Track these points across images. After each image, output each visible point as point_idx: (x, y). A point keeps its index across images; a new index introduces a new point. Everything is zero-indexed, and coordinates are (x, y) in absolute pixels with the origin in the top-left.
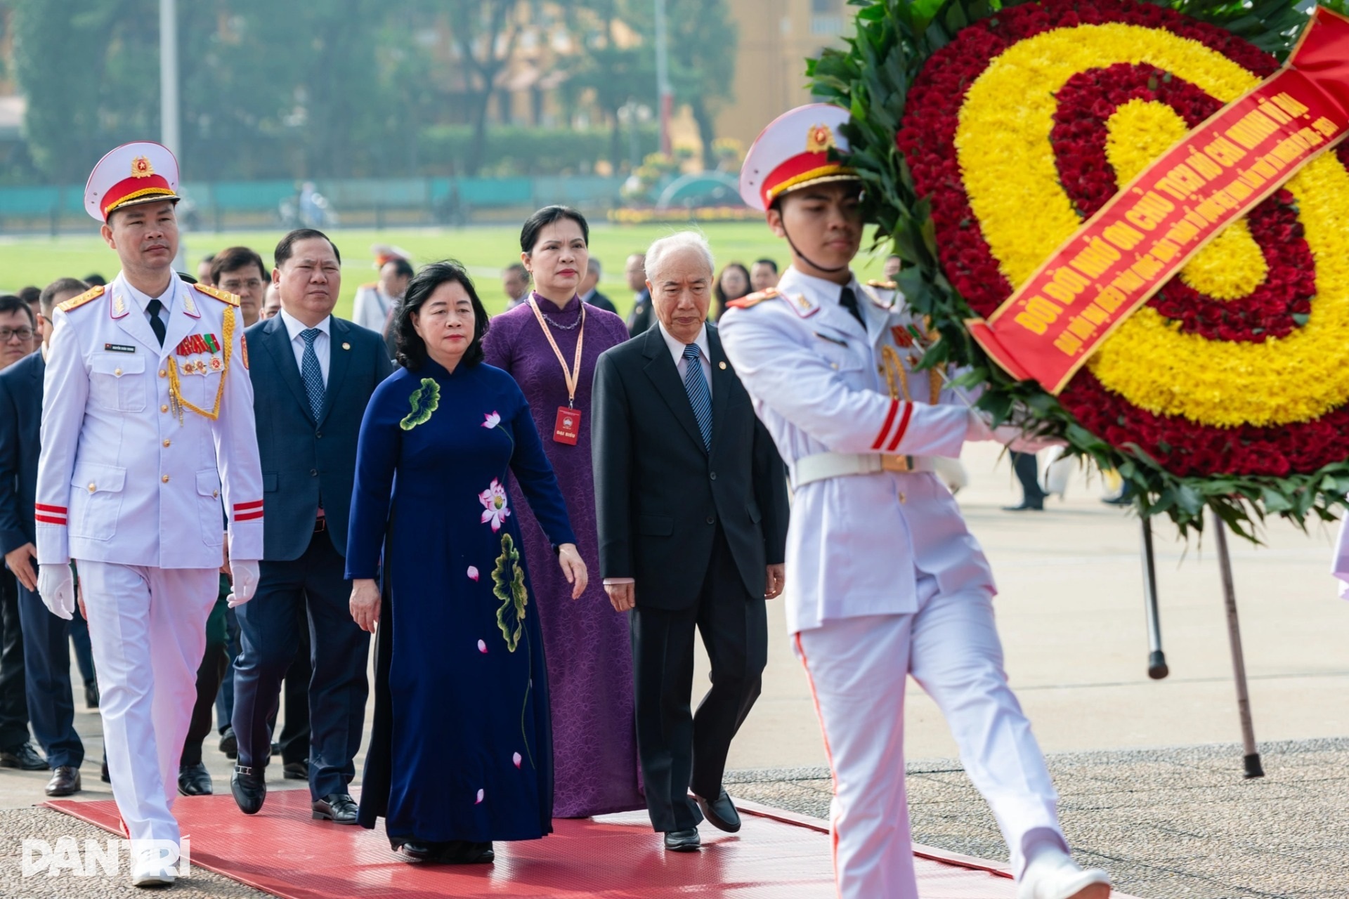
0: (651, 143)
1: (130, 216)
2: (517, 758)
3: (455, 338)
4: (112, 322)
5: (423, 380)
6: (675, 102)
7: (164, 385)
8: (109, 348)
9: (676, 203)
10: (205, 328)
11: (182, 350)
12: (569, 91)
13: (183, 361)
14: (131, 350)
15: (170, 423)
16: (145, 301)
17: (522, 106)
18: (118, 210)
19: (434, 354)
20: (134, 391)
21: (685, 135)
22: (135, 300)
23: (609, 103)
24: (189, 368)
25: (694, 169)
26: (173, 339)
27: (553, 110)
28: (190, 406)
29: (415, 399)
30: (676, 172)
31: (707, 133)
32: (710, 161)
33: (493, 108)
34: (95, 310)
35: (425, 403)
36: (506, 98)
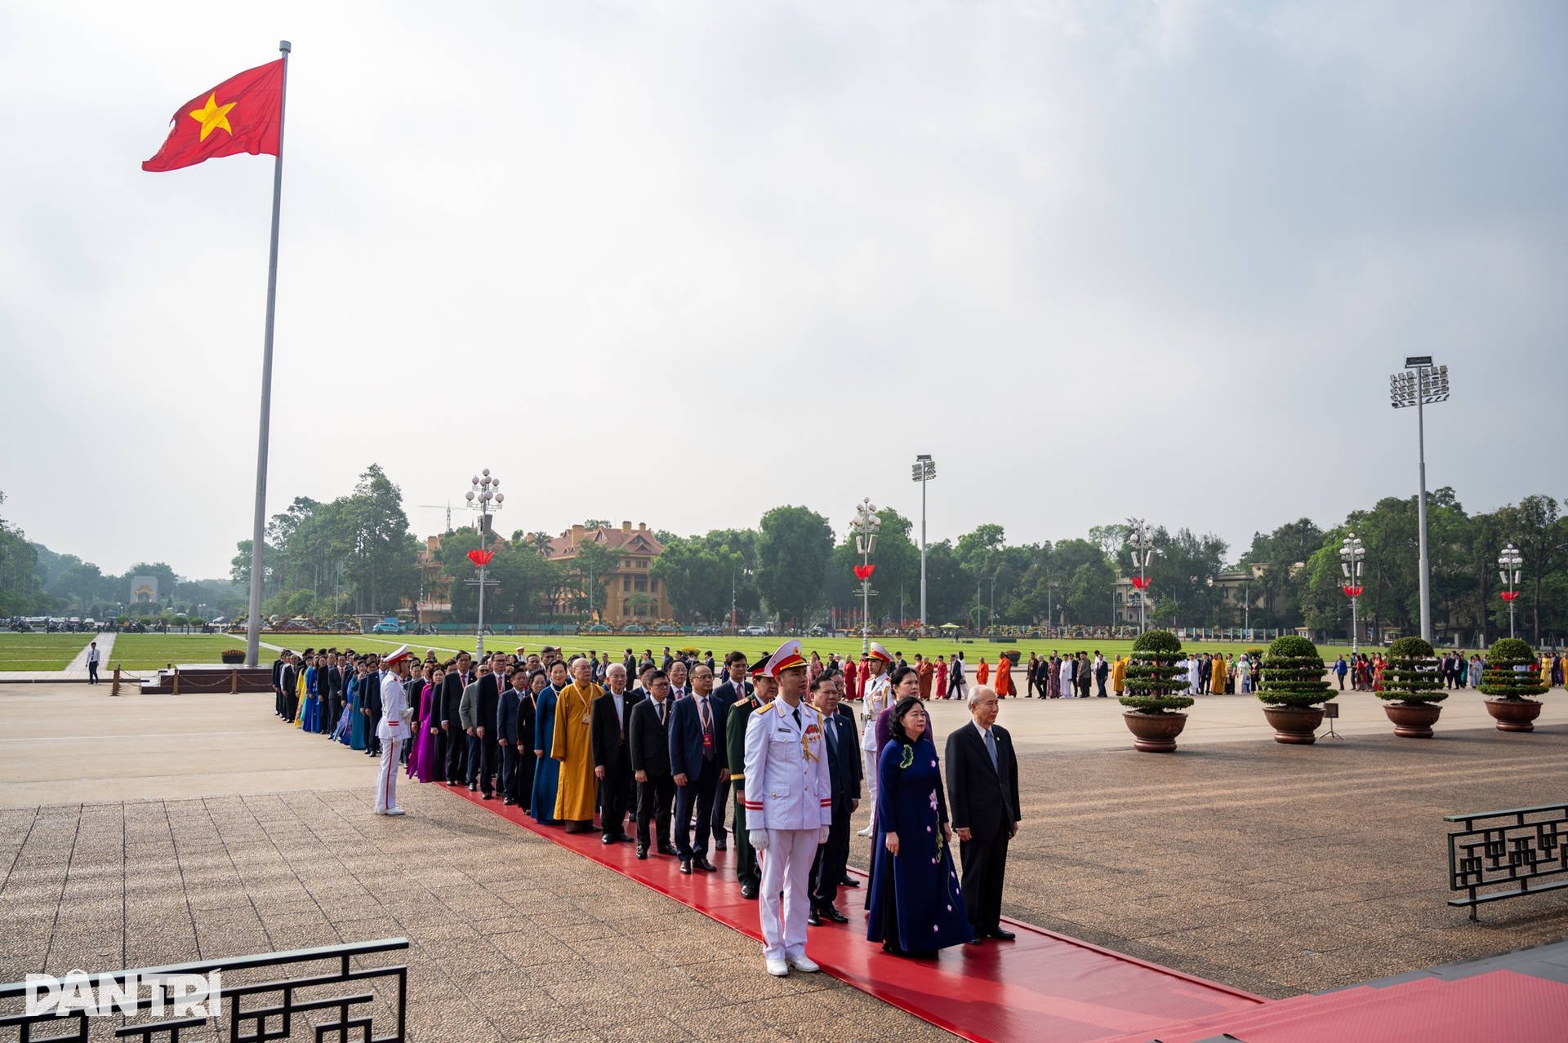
0: (588, 618)
1: (794, 672)
2: (949, 908)
3: (922, 726)
4: (779, 719)
5: (905, 746)
6: (594, 609)
7: (802, 747)
8: (780, 730)
9: (593, 631)
10: (814, 722)
11: (808, 731)
12: (571, 606)
13: (808, 736)
14: (789, 731)
15: (806, 765)
16: (793, 709)
17: (561, 609)
18: (789, 669)
19: (909, 734)
20: (791, 749)
21: (596, 617)
22: (788, 709)
23: (580, 610)
24: (811, 739)
25: (597, 623)
26: (804, 727)
27: (567, 610)
28: (812, 755)
29: (904, 754)
30: (594, 624)
31: (600, 617)
32: (601, 623)
33: (554, 609)
34: (772, 712)
35: (908, 756)
36: (558, 607)
